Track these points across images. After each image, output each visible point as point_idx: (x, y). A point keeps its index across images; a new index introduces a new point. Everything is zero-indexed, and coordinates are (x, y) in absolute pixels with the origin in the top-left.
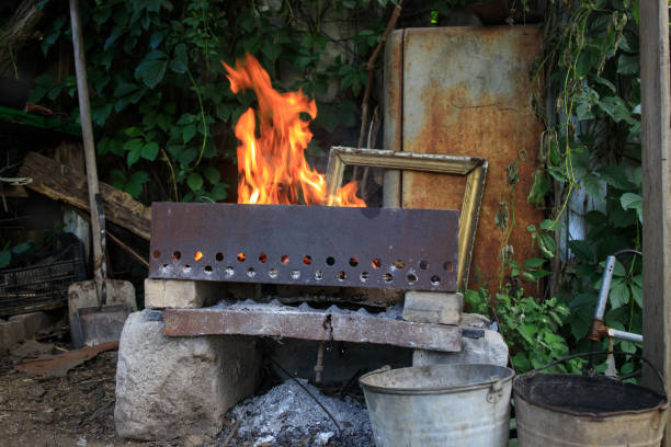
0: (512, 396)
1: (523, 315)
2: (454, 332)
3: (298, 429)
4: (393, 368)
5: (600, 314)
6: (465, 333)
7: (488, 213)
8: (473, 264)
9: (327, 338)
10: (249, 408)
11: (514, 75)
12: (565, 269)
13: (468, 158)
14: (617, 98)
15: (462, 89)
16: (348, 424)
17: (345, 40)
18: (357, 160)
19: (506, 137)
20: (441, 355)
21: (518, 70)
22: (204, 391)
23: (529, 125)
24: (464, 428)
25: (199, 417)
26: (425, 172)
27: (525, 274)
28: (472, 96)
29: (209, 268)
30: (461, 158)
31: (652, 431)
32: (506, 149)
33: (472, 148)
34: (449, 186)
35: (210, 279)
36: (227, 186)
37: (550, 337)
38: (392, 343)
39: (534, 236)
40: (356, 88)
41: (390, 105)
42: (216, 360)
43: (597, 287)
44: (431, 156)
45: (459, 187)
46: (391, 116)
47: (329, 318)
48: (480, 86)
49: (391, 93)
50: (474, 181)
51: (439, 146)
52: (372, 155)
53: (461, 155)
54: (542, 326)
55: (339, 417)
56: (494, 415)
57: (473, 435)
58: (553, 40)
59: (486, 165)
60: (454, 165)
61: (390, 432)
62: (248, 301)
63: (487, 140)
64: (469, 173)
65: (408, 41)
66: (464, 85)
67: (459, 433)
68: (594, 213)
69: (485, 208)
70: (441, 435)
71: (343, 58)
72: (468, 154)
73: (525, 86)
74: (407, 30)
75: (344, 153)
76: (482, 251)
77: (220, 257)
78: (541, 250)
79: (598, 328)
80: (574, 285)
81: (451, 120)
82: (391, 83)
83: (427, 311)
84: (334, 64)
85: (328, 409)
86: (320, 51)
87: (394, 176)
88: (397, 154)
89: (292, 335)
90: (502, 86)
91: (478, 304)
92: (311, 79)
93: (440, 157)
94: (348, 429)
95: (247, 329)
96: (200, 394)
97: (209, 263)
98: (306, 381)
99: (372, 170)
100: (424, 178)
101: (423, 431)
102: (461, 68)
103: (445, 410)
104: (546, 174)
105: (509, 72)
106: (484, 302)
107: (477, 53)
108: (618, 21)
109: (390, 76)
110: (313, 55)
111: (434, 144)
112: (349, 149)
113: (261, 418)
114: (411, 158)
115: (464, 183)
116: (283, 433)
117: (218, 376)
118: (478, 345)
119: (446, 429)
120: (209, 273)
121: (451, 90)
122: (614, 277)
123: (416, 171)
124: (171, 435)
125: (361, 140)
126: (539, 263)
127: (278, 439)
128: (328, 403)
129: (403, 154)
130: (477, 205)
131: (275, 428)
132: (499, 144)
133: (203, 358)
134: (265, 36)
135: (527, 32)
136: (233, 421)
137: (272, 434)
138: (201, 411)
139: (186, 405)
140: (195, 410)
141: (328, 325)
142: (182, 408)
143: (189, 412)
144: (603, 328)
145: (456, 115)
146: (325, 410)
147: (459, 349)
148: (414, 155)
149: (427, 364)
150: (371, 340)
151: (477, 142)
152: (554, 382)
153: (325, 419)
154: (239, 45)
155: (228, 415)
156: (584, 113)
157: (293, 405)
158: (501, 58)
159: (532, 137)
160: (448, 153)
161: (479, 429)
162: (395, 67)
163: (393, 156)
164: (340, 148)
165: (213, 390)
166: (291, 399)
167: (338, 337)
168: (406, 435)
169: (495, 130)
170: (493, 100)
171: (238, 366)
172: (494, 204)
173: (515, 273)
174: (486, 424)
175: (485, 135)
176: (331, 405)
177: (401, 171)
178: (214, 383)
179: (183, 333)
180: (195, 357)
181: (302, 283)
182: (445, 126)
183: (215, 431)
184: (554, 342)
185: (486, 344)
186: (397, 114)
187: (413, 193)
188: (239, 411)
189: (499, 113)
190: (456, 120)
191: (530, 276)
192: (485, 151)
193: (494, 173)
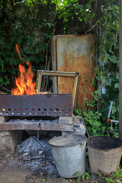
0: (86, 145)
1: (90, 117)
2: (72, 126)
3: (34, 150)
4: (57, 137)
5: (109, 116)
6: (75, 126)
7: (81, 87)
8: (77, 101)
9: (40, 130)
10: (21, 145)
11: (87, 49)
12: (101, 102)
13: (75, 73)
14: (114, 56)
15: (73, 53)
16: (47, 148)
17: (40, 36)
18: (45, 74)
19: (85, 66)
20: (69, 132)
21: (88, 47)
22: (9, 144)
23: (91, 63)
24: (75, 154)
25: (8, 150)
26: (63, 77)
27: (90, 105)
28: (76, 55)
29: (7, 113)
30: (73, 73)
31: (120, 152)
32: (85, 70)
33: (76, 70)
34: (70, 80)
35: (7, 115)
36: (10, 80)
37: (97, 122)
38: (56, 130)
39: (92, 95)
40: (44, 51)
41: (53, 58)
42: (11, 135)
43: (108, 108)
44: (65, 72)
45: (73, 80)
46: (54, 61)
47: (40, 124)
48: (78, 52)
49: (53, 55)
50: (77, 79)
51: (67, 69)
52: (49, 72)
53: (73, 72)
54: (95, 119)
55: (44, 146)
56: (82, 150)
57: (77, 155)
58: (97, 40)
59: (80, 74)
60: (71, 75)
61: (57, 155)
62: (18, 119)
63: (80, 67)
64: (75, 77)
65: (57, 39)
66: (73, 52)
67: (74, 155)
68: (108, 86)
69: (80, 86)
70: (69, 156)
71: (40, 41)
72: (75, 71)
73: (90, 52)
74: (57, 36)
75: (41, 72)
76: (79, 97)
77: (10, 110)
78: (94, 99)
79: (109, 120)
80: (103, 106)
81: (70, 62)
82: (53, 52)
83: (65, 121)
84: (37, 43)
85: (41, 144)
86: (33, 40)
87: (55, 78)
88: (56, 72)
89: (30, 129)
90: (84, 52)
91: (78, 113)
92: (31, 48)
93: (67, 72)
94: (47, 149)
95: (19, 128)
96: (8, 144)
97: (7, 111)
98: (35, 137)
99: (49, 76)
100: (63, 78)
101: (65, 155)
102: (72, 47)
103: (70, 150)
104: (95, 78)
105: (86, 48)
106: (80, 113)
107: (77, 42)
108: (115, 37)
109: (53, 50)
110: (31, 42)
111: (66, 69)
112: (43, 71)
113: (24, 148)
114: (59, 73)
115: (74, 79)
116: (30, 152)
117: (12, 139)
118: (78, 129)
119: (70, 155)
120: (7, 114)
121: (70, 54)
122: (113, 105)
123: (61, 76)
124: (2, 155)
125: (46, 68)
126: (94, 102)
127: (29, 153)
128: (41, 142)
129: (57, 72)
130: (77, 85)
131: (28, 150)
132: (83, 68)
133: (8, 136)
134: (17, 36)
135: (90, 37)
136: (17, 149)
137: (27, 152)
138: (8, 148)
139: (5, 147)
140: (7, 148)
141: (40, 126)
142: (4, 148)
143: (5, 149)
144: (110, 120)
145: (71, 61)
146: (40, 144)
147: (73, 131)
148: (60, 72)
149: (65, 135)
150: (51, 130)
151: (77, 68)
152: (97, 138)
153: (41, 147)
154: (9, 39)
155: (16, 148)
156: (105, 61)
157: (32, 144)
158: (83, 44)
159: (92, 66)
160: (70, 71)
161: (78, 154)
162: (54, 47)
163: (55, 73)
164: (40, 70)
165: (11, 143)
166: (31, 142)
167: (42, 129)
168: (61, 156)
169: (82, 64)
170: (81, 56)
171: (17, 135)
172: (82, 85)
173: (88, 105)
174: (80, 152)
175: (80, 66)
176: (42, 143)
177: (57, 76)
178: (11, 141)
179: (2, 130)
180: (6, 136)
181: (32, 116)
182: (69, 64)
183: (13, 152)
184: (98, 124)
185: (80, 129)
186: (55, 61)
187: (61, 82)
188: (18, 146)
189: (83, 60)
190: (71, 62)
191: (92, 105)
192: (79, 70)
193: (82, 76)
